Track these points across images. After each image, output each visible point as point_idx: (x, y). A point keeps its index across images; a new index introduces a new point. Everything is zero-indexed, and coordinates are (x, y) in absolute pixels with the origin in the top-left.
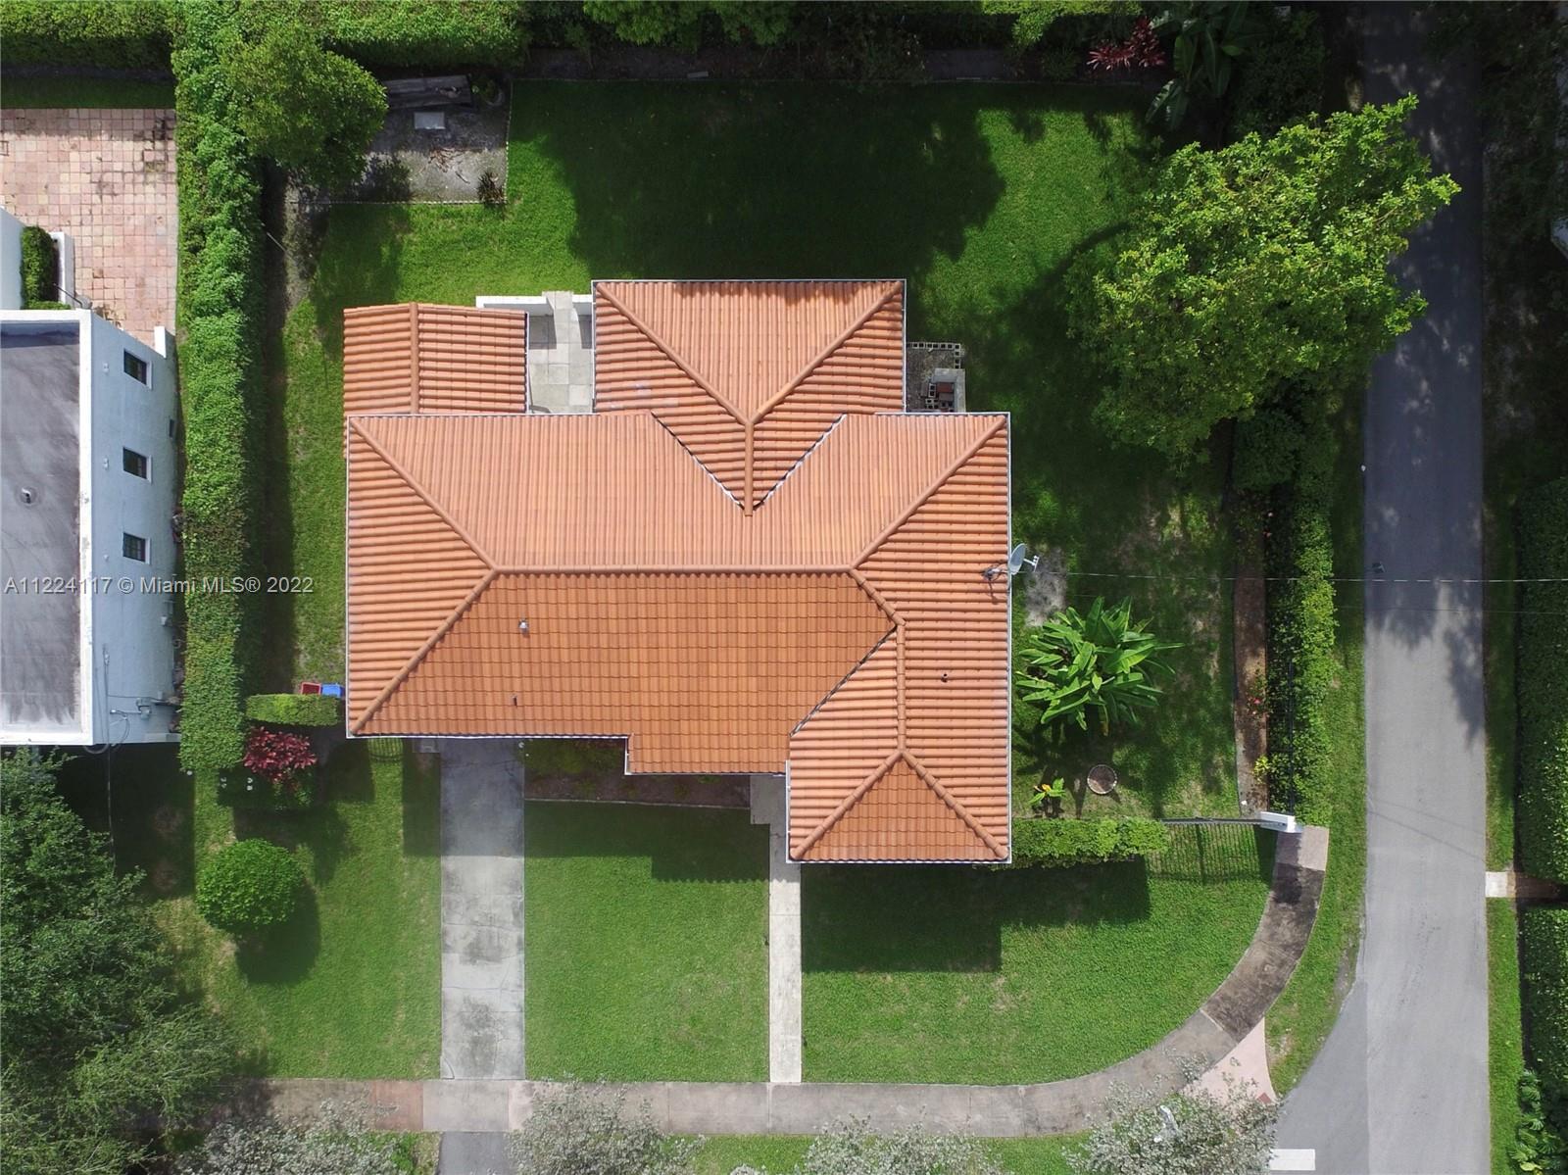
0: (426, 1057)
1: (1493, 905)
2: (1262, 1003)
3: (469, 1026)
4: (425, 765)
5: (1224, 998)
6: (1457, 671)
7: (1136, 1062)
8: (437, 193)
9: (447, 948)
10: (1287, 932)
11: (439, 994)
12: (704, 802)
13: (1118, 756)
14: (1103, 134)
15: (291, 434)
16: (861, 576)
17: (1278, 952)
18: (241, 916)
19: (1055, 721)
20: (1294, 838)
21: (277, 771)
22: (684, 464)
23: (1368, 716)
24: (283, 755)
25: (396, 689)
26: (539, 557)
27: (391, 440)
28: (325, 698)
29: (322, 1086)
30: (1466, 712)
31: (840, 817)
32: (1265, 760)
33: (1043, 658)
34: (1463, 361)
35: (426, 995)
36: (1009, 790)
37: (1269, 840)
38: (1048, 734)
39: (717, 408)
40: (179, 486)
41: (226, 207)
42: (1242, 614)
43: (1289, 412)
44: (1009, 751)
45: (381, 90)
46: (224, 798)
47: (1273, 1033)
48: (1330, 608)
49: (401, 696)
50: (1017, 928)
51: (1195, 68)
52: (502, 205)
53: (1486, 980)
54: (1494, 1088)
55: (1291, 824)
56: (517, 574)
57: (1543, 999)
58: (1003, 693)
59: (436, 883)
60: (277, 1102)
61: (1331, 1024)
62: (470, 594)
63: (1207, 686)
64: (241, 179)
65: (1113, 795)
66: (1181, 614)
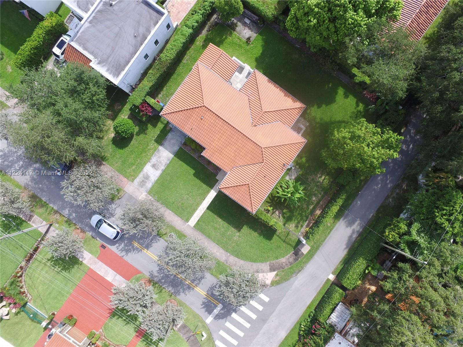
0: (133, 177)
1: (328, 280)
2: (278, 269)
3: (144, 178)
4: (168, 128)
5: (273, 263)
6: (351, 237)
7: (251, 263)
8: (239, 34)
9: (150, 162)
10: (291, 260)
11: (142, 169)
12: (210, 169)
13: (285, 211)
14: (358, 105)
15: (186, 56)
16: (263, 150)
17: (287, 262)
18: (120, 131)
19: (279, 197)
20: (304, 245)
21: (143, 111)
22: (248, 110)
23: (331, 234)
24: (146, 109)
25: (173, 113)
26: (213, 108)
27: (202, 71)
28: (160, 105)
29: (112, 170)
31: (231, 187)
32: (308, 229)
33: (284, 185)
34: (389, 186)
35: (140, 167)
36: (262, 203)
37: (299, 242)
38: (276, 199)
39: (260, 105)
40: (161, 51)
41: (203, 11)
42: (322, 202)
43: (353, 174)
44: (267, 196)
45: (243, 10)
46: (131, 109)
47: (277, 275)
48: (336, 211)
49: (174, 114)
50: (247, 227)
51: (379, 106)
52: (249, 44)
53: (318, 291)
54: (306, 310)
55: (304, 242)
56: (207, 108)
57: (325, 300)
58: (273, 186)
59: (155, 149)
60: (102, 166)
61: (287, 280)
62: (197, 106)
63: (308, 210)
64: (209, 8)
65: (279, 216)
66: (312, 195)
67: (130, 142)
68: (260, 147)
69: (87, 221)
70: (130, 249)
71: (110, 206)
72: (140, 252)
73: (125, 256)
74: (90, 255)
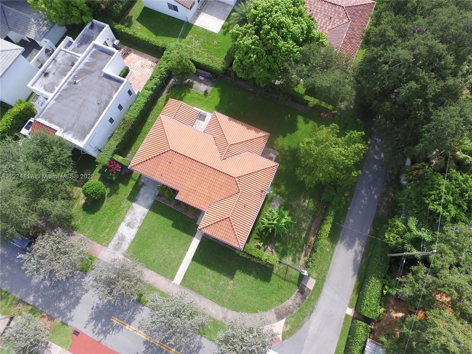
0: (107, 242)
1: (347, 316)
2: (286, 315)
3: (119, 239)
4: (140, 184)
5: (279, 309)
6: (355, 260)
7: (253, 315)
8: (197, 89)
9: (124, 221)
10: (298, 300)
11: (117, 230)
12: (189, 215)
13: (277, 244)
15: (150, 116)
16: (237, 180)
17: (295, 304)
20: (307, 279)
21: (112, 169)
22: (214, 147)
23: (333, 260)
30: (354, 270)
31: (212, 224)
32: (306, 258)
33: (268, 215)
34: (376, 197)
35: (114, 229)
37: (302, 276)
42: (314, 227)
46: (100, 171)
47: (286, 323)
49: (142, 164)
50: (240, 271)
52: (207, 96)
53: (339, 333)
56: (174, 151)
58: (255, 215)
59: (129, 207)
60: (73, 236)
61: (301, 328)
63: (301, 238)
64: (165, 73)
65: (272, 252)
66: (301, 221)
67: (102, 205)
68: (233, 177)
69: (56, 304)
70: (108, 329)
71: (83, 280)
72: (121, 331)
73: (103, 340)
74: (60, 348)
